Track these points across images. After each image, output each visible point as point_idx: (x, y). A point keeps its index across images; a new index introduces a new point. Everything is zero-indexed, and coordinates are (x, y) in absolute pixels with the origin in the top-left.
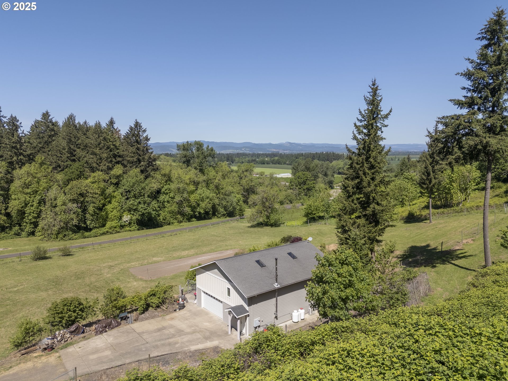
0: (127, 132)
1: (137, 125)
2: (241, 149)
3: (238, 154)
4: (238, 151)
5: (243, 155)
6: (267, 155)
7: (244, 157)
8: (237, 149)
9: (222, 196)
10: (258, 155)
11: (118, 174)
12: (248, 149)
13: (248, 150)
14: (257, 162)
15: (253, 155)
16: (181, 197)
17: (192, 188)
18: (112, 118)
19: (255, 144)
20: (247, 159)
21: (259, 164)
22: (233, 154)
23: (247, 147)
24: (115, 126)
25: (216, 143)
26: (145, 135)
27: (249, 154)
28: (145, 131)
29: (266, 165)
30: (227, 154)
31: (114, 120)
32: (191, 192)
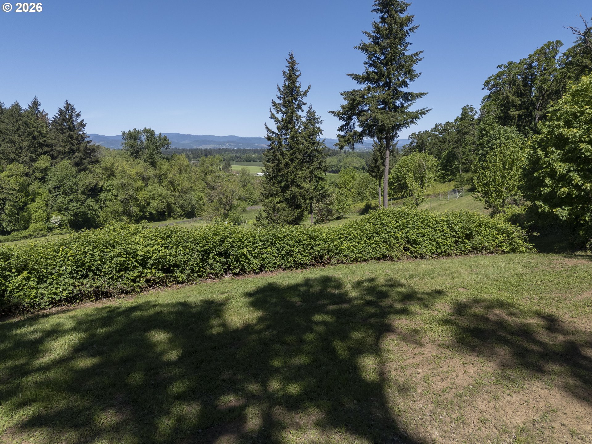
0: (56, 116)
1: (68, 107)
2: (224, 143)
3: (219, 149)
4: (220, 146)
5: (226, 151)
6: (255, 151)
7: (227, 153)
8: (219, 143)
9: (178, 194)
10: (245, 151)
11: (44, 166)
12: (233, 144)
13: (233, 146)
14: (242, 159)
15: (238, 151)
16: (127, 194)
17: (140, 183)
18: (36, 99)
19: (241, 138)
20: (229, 156)
21: (244, 161)
22: (214, 150)
23: (231, 142)
24: (41, 108)
25: (194, 136)
26: (79, 120)
27: (233, 150)
28: (79, 115)
29: (252, 162)
30: (206, 150)
31: (39, 100)
32: (139, 189)
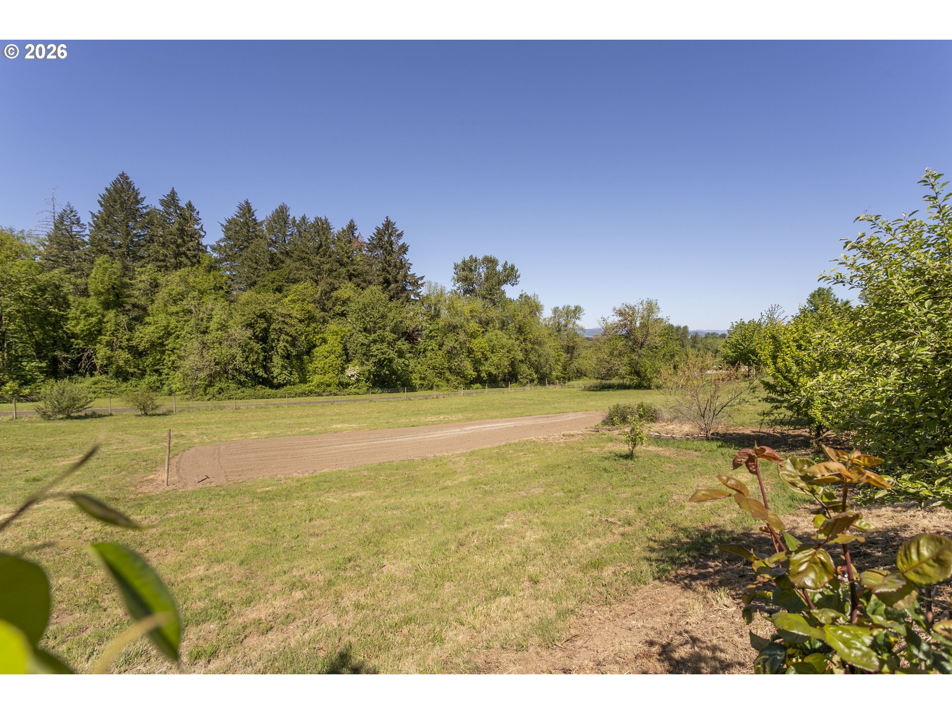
0: (372, 237)
1: (388, 225)
9: (530, 346)
11: (346, 296)
16: (456, 341)
17: (473, 326)
18: (352, 221)
24: (356, 234)
26: (400, 243)
28: (400, 235)
31: (355, 224)
32: (473, 336)
